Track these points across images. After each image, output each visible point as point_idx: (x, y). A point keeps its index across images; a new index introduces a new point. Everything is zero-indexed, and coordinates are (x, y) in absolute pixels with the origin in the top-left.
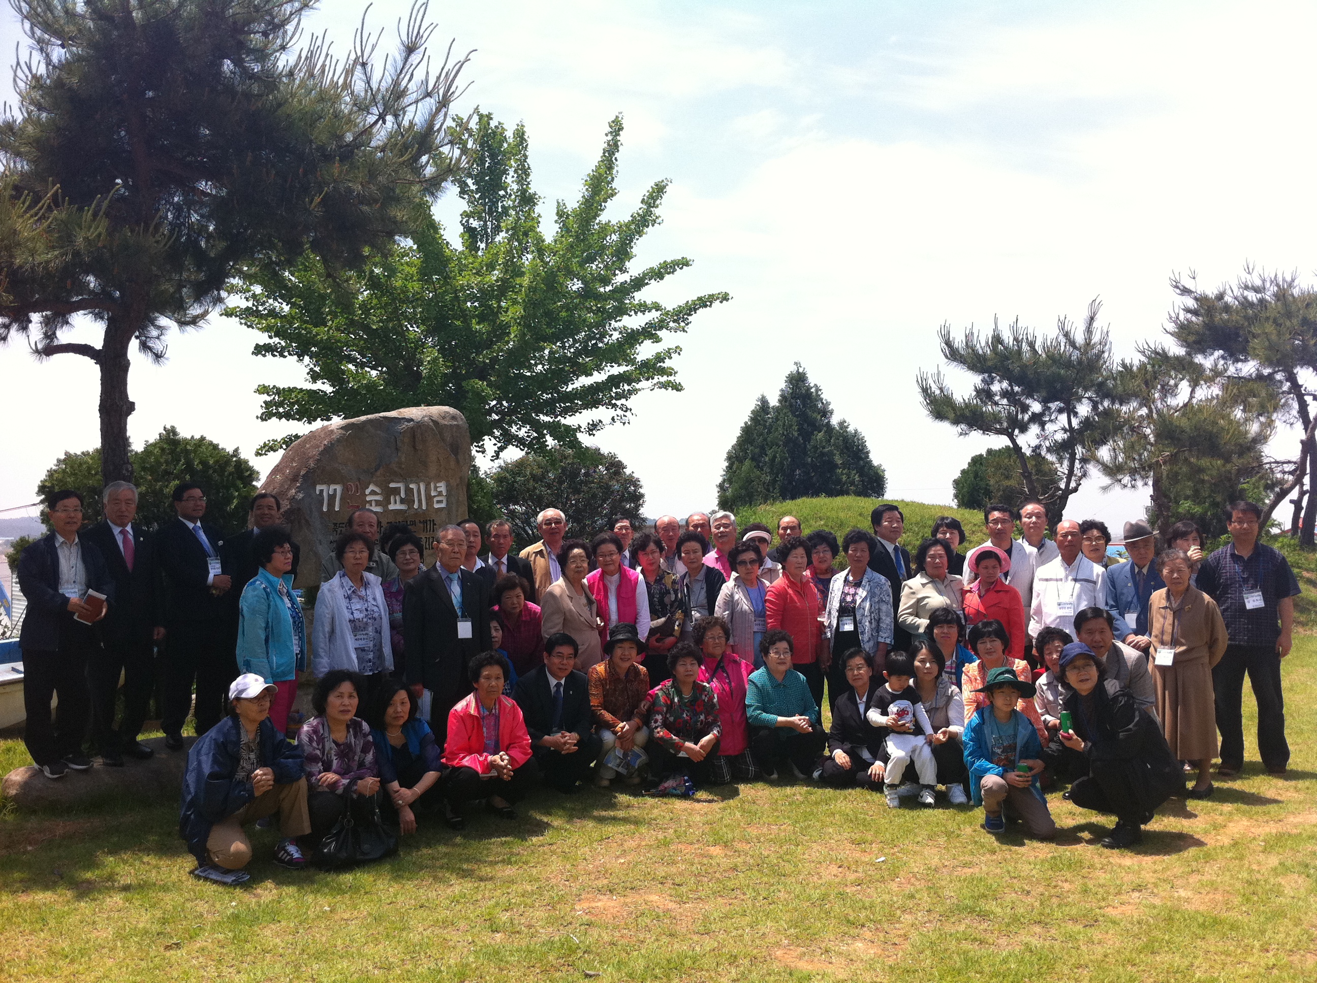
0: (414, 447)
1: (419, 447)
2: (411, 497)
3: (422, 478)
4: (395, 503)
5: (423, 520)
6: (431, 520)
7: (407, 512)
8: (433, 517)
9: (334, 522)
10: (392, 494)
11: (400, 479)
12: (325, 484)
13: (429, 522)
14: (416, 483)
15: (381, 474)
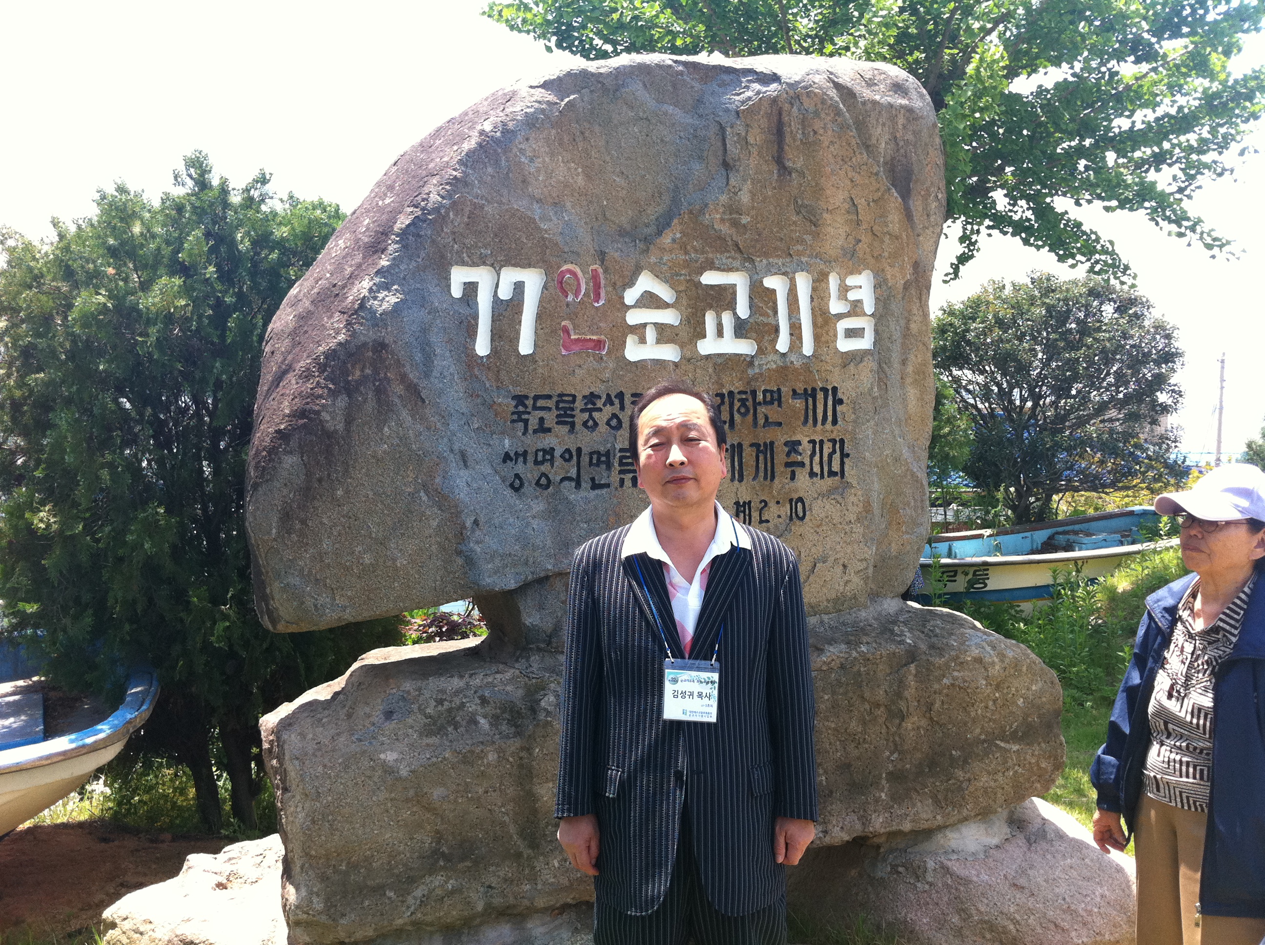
0: (779, 160)
1: (795, 160)
2: (768, 316)
3: (804, 259)
4: (720, 333)
5: (805, 390)
6: (830, 387)
7: (756, 363)
8: (835, 379)
9: (519, 391)
10: (711, 307)
11: (734, 259)
12: (484, 264)
13: (820, 396)
14: (783, 274)
15: (674, 240)
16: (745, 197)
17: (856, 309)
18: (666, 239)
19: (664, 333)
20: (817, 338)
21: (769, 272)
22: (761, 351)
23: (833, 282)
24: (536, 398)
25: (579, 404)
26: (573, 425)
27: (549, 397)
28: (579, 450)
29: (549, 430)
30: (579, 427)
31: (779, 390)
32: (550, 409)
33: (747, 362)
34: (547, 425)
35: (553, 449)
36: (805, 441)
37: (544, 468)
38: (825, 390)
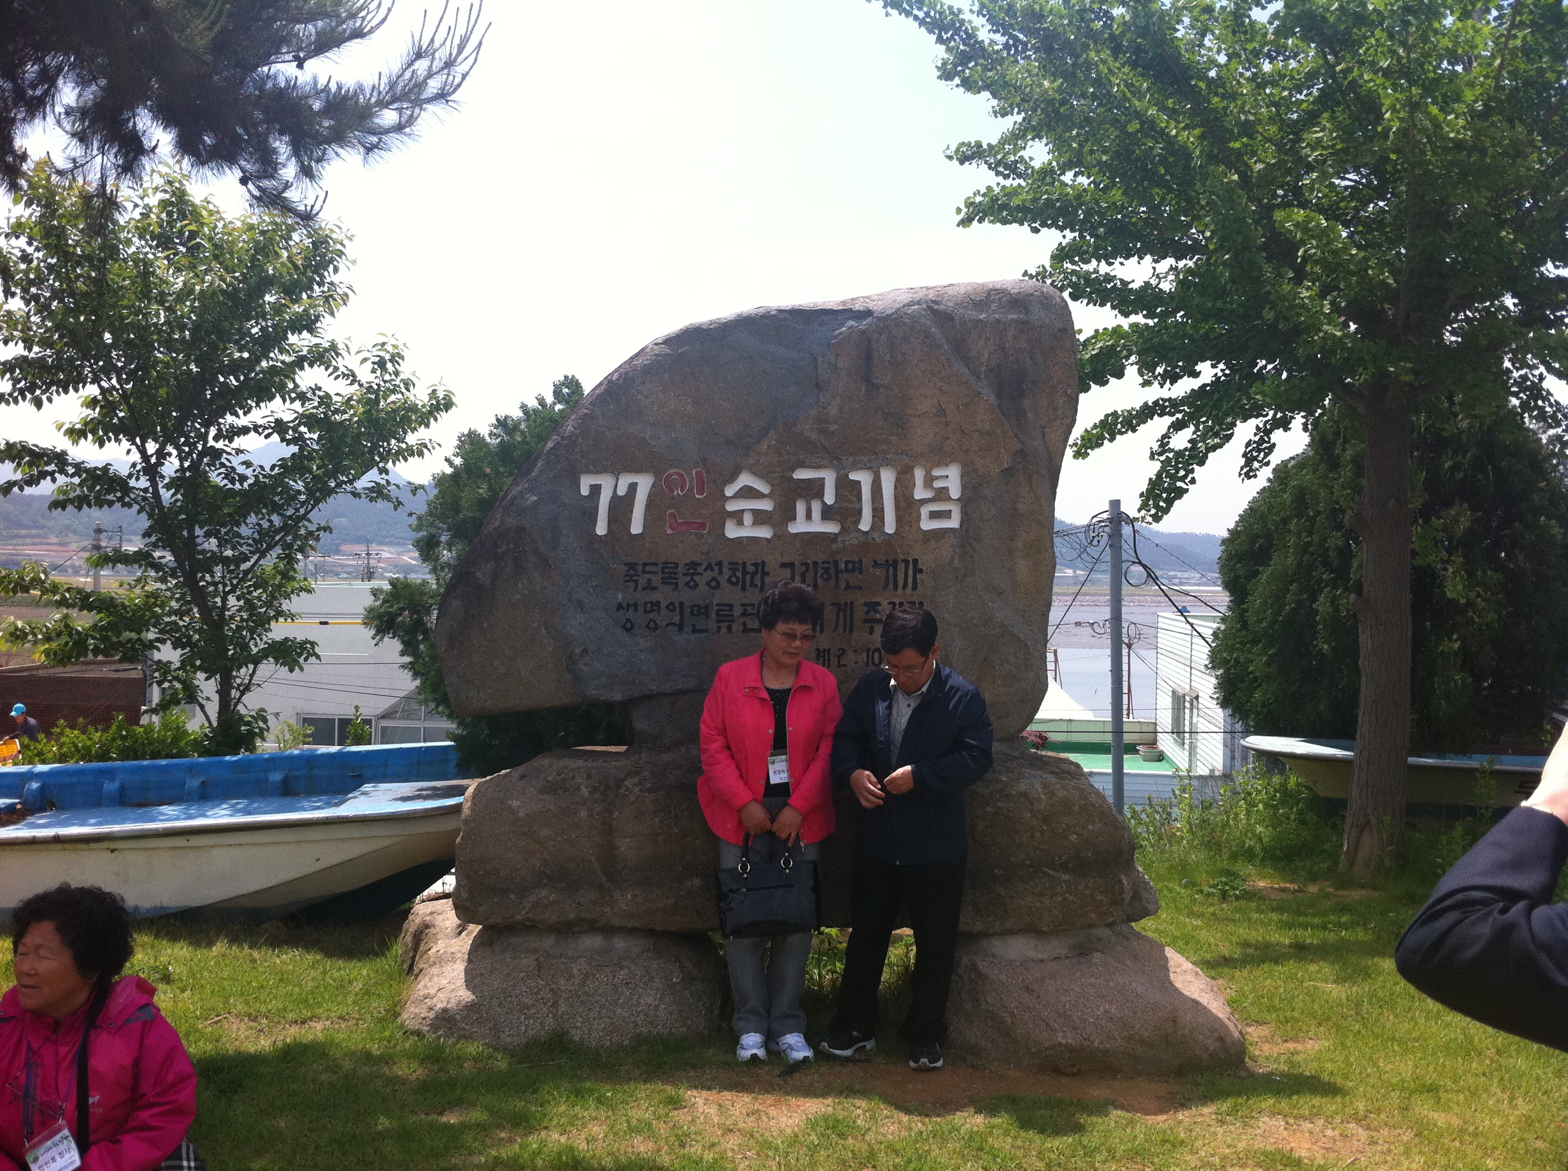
0: (868, 380)
1: (883, 377)
2: (852, 502)
3: (889, 456)
4: (809, 516)
5: (887, 561)
6: (911, 559)
7: (840, 539)
8: (917, 552)
9: (629, 560)
10: (801, 496)
11: (823, 458)
12: (606, 471)
13: (901, 566)
14: (869, 468)
15: (769, 446)
16: (833, 411)
17: (942, 495)
18: (764, 446)
19: (760, 518)
20: (899, 519)
21: (856, 467)
22: (844, 530)
23: (919, 474)
24: (645, 565)
25: (681, 570)
26: (676, 584)
27: (656, 564)
28: (681, 604)
29: (655, 588)
30: (681, 586)
31: (861, 561)
32: (656, 573)
33: (833, 538)
34: (653, 584)
35: (659, 603)
36: (885, 603)
37: (651, 616)
38: (906, 562)
